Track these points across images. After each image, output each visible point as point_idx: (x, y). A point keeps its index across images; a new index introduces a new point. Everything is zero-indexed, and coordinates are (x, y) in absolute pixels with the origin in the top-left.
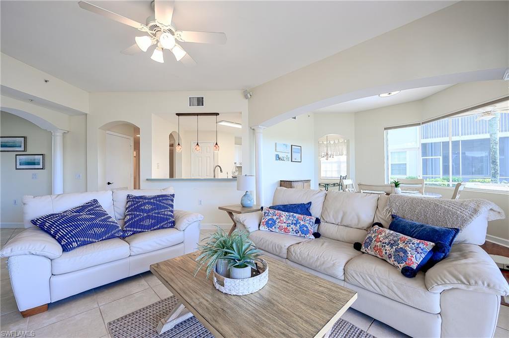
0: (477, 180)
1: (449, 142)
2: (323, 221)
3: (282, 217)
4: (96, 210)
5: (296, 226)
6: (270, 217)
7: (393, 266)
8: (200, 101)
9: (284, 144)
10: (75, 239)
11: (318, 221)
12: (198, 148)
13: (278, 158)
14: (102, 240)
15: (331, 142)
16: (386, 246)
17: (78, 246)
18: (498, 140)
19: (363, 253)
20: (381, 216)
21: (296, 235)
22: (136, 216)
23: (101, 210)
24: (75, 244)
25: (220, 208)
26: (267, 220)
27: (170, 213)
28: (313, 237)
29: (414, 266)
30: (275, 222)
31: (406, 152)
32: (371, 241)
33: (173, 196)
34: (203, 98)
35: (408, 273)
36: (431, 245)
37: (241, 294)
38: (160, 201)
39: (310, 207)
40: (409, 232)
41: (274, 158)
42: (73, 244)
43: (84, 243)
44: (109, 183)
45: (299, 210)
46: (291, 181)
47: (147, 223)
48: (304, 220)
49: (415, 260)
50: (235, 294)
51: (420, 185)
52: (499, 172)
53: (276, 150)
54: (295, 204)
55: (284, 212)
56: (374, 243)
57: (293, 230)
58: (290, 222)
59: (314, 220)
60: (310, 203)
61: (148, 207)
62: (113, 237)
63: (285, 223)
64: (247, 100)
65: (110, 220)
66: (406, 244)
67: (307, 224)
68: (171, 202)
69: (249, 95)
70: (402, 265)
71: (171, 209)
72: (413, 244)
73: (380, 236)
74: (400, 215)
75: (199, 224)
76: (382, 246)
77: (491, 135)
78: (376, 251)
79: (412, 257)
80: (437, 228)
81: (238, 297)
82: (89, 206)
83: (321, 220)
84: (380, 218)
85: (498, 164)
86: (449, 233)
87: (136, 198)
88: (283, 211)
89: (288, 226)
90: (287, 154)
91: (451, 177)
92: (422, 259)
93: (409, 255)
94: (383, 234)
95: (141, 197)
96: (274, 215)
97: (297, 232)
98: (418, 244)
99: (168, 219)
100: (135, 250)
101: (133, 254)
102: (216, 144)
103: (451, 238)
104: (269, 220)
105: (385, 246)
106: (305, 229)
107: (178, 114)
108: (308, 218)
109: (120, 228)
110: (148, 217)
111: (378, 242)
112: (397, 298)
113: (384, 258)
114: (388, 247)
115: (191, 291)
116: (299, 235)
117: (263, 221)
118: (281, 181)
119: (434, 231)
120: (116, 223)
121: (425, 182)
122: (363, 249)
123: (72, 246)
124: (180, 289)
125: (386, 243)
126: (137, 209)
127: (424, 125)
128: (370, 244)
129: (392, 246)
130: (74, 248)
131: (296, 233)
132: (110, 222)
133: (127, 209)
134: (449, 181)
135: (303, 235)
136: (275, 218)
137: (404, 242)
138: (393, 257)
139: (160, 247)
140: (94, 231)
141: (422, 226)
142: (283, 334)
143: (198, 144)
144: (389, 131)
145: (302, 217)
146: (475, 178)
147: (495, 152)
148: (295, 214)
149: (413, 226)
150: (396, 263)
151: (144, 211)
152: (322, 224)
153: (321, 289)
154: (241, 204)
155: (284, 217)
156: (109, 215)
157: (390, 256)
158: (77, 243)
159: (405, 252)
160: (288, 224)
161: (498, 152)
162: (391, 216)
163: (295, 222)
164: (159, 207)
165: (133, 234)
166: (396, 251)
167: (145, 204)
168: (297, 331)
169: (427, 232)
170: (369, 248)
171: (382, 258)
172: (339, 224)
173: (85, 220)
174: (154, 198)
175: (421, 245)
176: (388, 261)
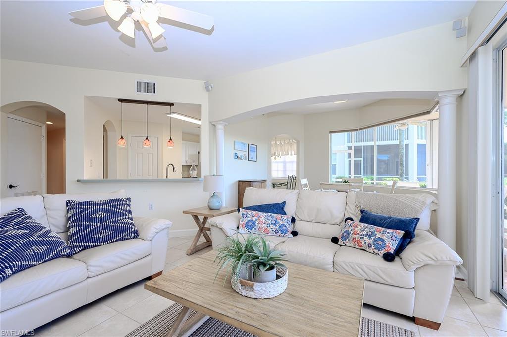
0: (388, 179)
1: (373, 146)
2: (298, 219)
3: (261, 218)
4: (27, 222)
5: (276, 225)
6: (249, 219)
7: (374, 253)
8: (151, 88)
9: (242, 143)
10: (9, 264)
11: (293, 220)
12: (148, 143)
13: (237, 157)
14: (45, 261)
15: (277, 142)
16: (365, 237)
17: (14, 273)
18: (404, 146)
19: (341, 246)
20: (351, 212)
21: (276, 235)
22: (86, 227)
23: (35, 223)
24: (9, 271)
25: (184, 212)
26: (246, 221)
27: (130, 221)
28: (291, 235)
29: (392, 252)
30: (254, 223)
31: (336, 154)
32: (349, 234)
33: (129, 200)
34: (154, 84)
35: (390, 258)
36: (402, 232)
37: (272, 297)
38: (115, 207)
39: (284, 206)
40: (380, 223)
41: (233, 156)
42: (7, 270)
43: (22, 268)
44: (11, 186)
45: (275, 210)
46: (251, 181)
47: (102, 234)
48: (282, 220)
49: (392, 247)
50: (266, 297)
51: (360, 184)
52: (404, 172)
53: (234, 148)
54: (270, 204)
55: (262, 213)
56: (351, 236)
57: (273, 230)
58: (270, 222)
59: (290, 219)
60: (284, 203)
61: (100, 215)
62: (58, 256)
63: (264, 223)
64: (208, 92)
65: (51, 234)
66: (382, 234)
67: (285, 224)
68: (128, 208)
69: (210, 87)
70: (382, 252)
71: (130, 215)
72: (388, 233)
73: (356, 229)
74: (367, 209)
75: (168, 232)
76: (361, 238)
77: (400, 142)
78: (354, 243)
79: (389, 244)
80: (403, 218)
81: (270, 300)
82: (16, 217)
83: (296, 218)
84: (350, 213)
85: (404, 165)
86: (412, 223)
87: (81, 204)
88: (260, 212)
89: (268, 227)
90: (244, 153)
91: (375, 176)
92: (396, 245)
93: (387, 243)
94: (360, 227)
95: (88, 203)
96: (252, 216)
97: (277, 231)
98: (392, 233)
99: (130, 228)
100: (93, 270)
101: (91, 274)
102: (171, 139)
103: (414, 226)
104: (248, 221)
105: (363, 237)
106: (284, 228)
107: (121, 101)
108: (285, 217)
109: (66, 244)
110: (104, 228)
111: (356, 234)
112: (382, 281)
113: (363, 248)
114: (366, 238)
115: (219, 303)
116: (278, 234)
117: (242, 223)
118: (239, 181)
119: (401, 221)
120: (59, 238)
121: (364, 182)
122: (340, 242)
123: (6, 274)
124: (204, 303)
125: (364, 235)
126: (85, 218)
127: (361, 131)
128: (348, 237)
129: (370, 236)
130: (8, 276)
131: (276, 233)
132: (52, 237)
133: (69, 219)
134: (373, 180)
135: (283, 234)
136: (254, 219)
137: (380, 232)
138: (373, 246)
139: (125, 262)
140: (33, 251)
141: (390, 218)
142: (334, 324)
143: (147, 138)
144: (333, 134)
145: (280, 216)
146: (386, 177)
147: (402, 156)
148: (273, 214)
149: (381, 218)
150: (376, 251)
151: (96, 220)
152: (297, 222)
153: (336, 280)
154: (209, 206)
155: (263, 218)
156: (47, 228)
157: (370, 246)
158: (12, 269)
159: (383, 240)
160: (267, 224)
161: (404, 156)
162: (360, 211)
163: (274, 222)
164: (115, 214)
165: (82, 250)
166: (375, 240)
167: (96, 211)
168: (344, 319)
169: (396, 223)
170: (347, 241)
171: (361, 248)
172: (314, 221)
173: (17, 236)
174: (106, 203)
175: (394, 234)
176: (368, 250)
